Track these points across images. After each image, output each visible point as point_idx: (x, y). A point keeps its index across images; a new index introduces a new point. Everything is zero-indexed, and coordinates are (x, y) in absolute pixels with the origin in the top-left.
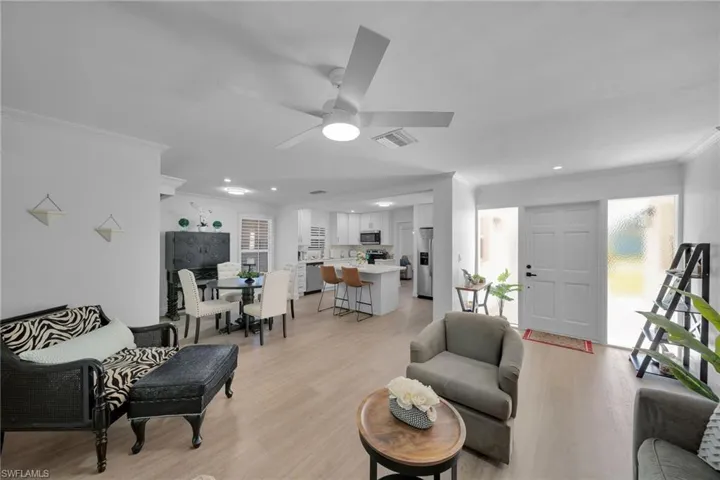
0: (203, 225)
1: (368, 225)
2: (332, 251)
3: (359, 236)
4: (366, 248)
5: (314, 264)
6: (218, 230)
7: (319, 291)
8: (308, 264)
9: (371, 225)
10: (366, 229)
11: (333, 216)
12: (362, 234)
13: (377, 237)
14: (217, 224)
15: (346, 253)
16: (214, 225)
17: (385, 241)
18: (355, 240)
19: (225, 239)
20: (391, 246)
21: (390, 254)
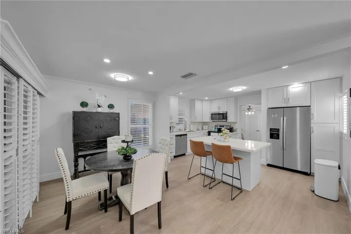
0: (99, 106)
1: (217, 107)
2: (191, 125)
3: (210, 116)
4: (215, 124)
5: (181, 135)
6: (111, 111)
7: (184, 154)
8: (176, 136)
9: (219, 108)
10: (216, 110)
11: (192, 103)
12: (212, 114)
13: (224, 116)
14: (111, 106)
15: (200, 127)
16: (108, 107)
17: (231, 119)
18: (207, 119)
19: (116, 118)
20: (236, 123)
21: (234, 128)
